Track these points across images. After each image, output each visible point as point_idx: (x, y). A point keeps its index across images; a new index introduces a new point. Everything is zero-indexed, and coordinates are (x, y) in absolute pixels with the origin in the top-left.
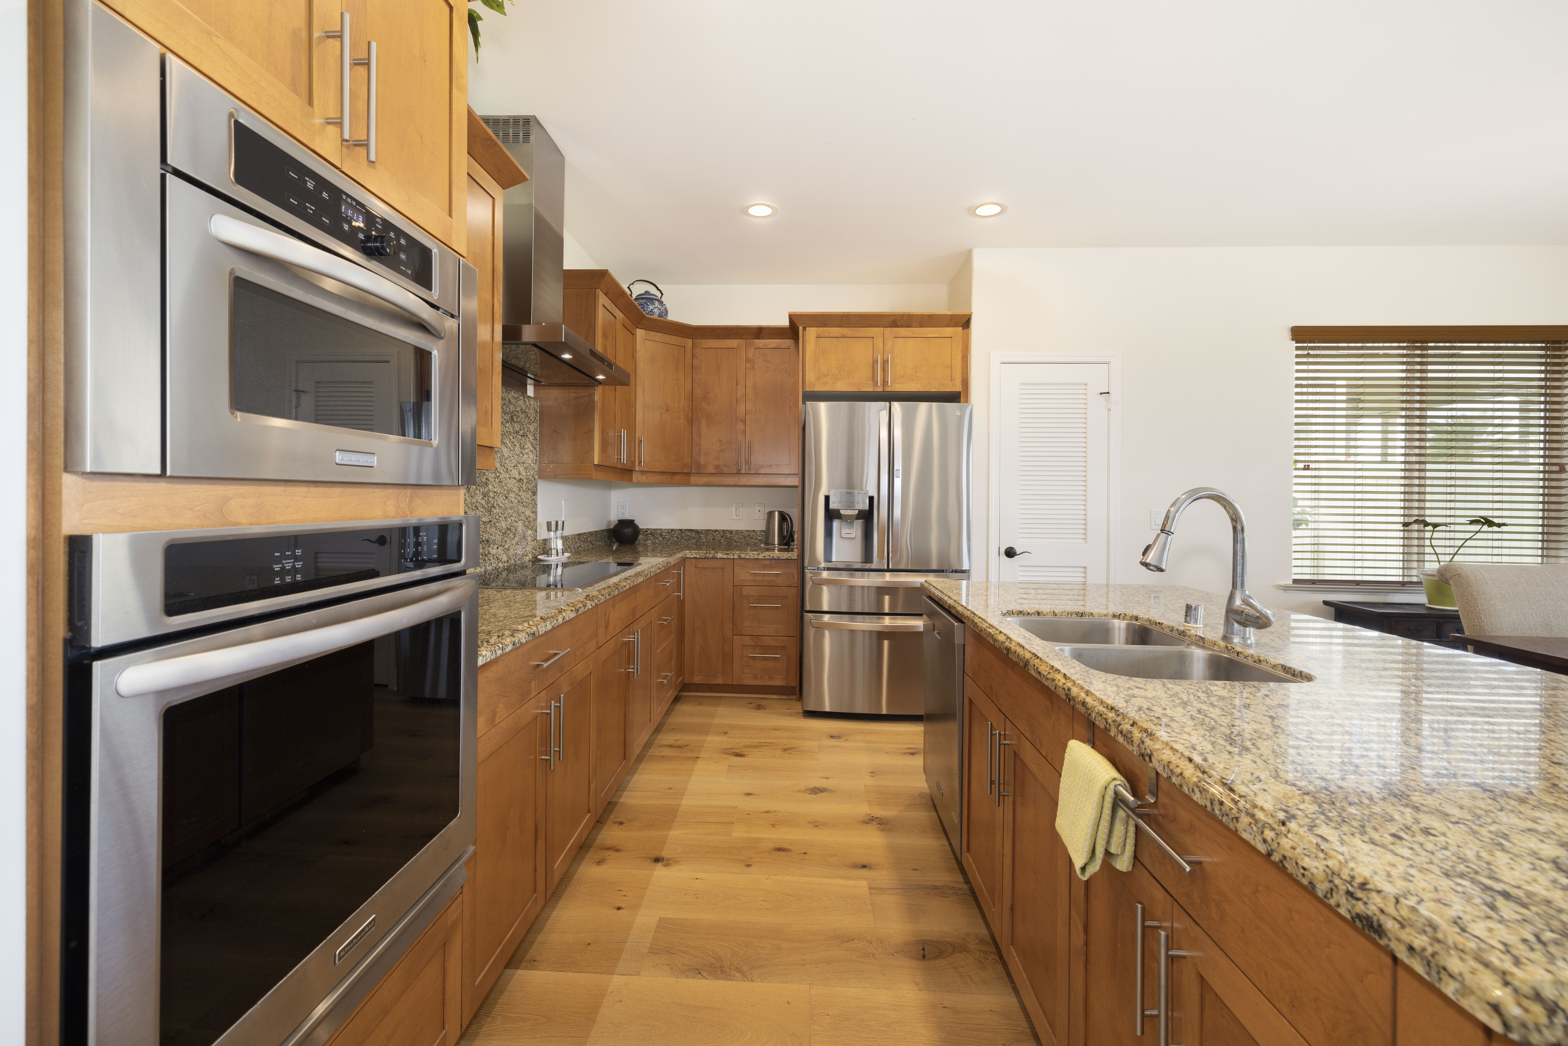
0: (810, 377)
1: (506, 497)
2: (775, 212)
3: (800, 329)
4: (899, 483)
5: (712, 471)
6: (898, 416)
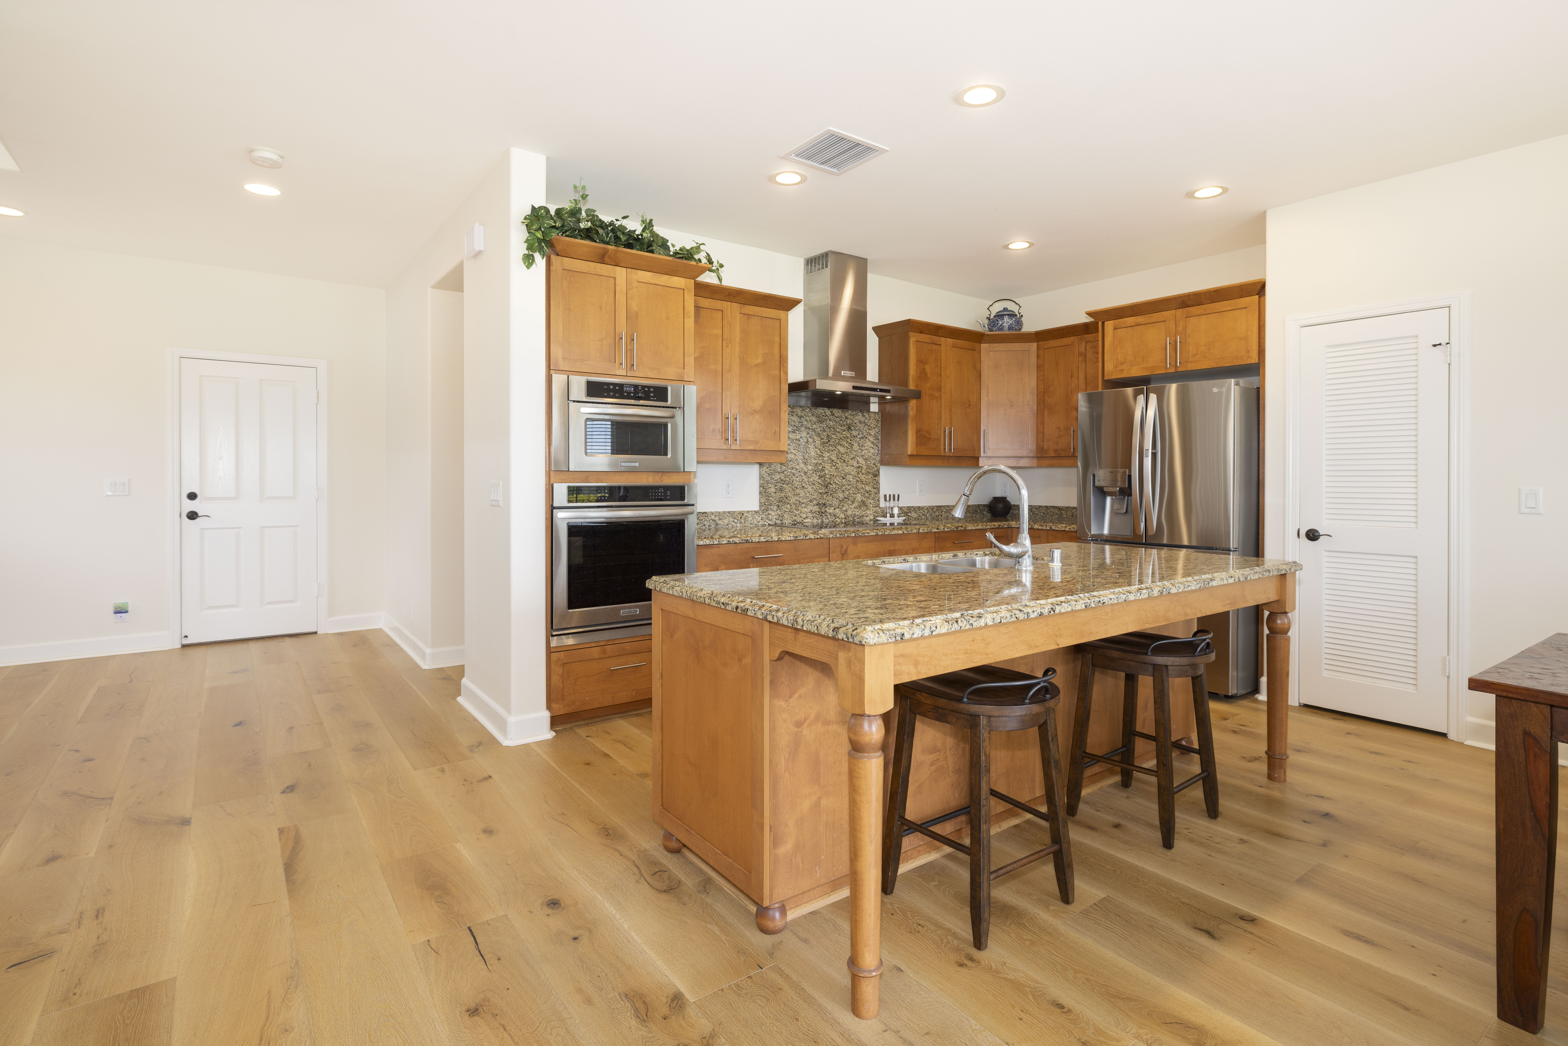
0: (1109, 367)
1: (843, 478)
2: (1031, 245)
3: (1100, 323)
4: (1148, 462)
5: (1052, 454)
6: (1153, 398)
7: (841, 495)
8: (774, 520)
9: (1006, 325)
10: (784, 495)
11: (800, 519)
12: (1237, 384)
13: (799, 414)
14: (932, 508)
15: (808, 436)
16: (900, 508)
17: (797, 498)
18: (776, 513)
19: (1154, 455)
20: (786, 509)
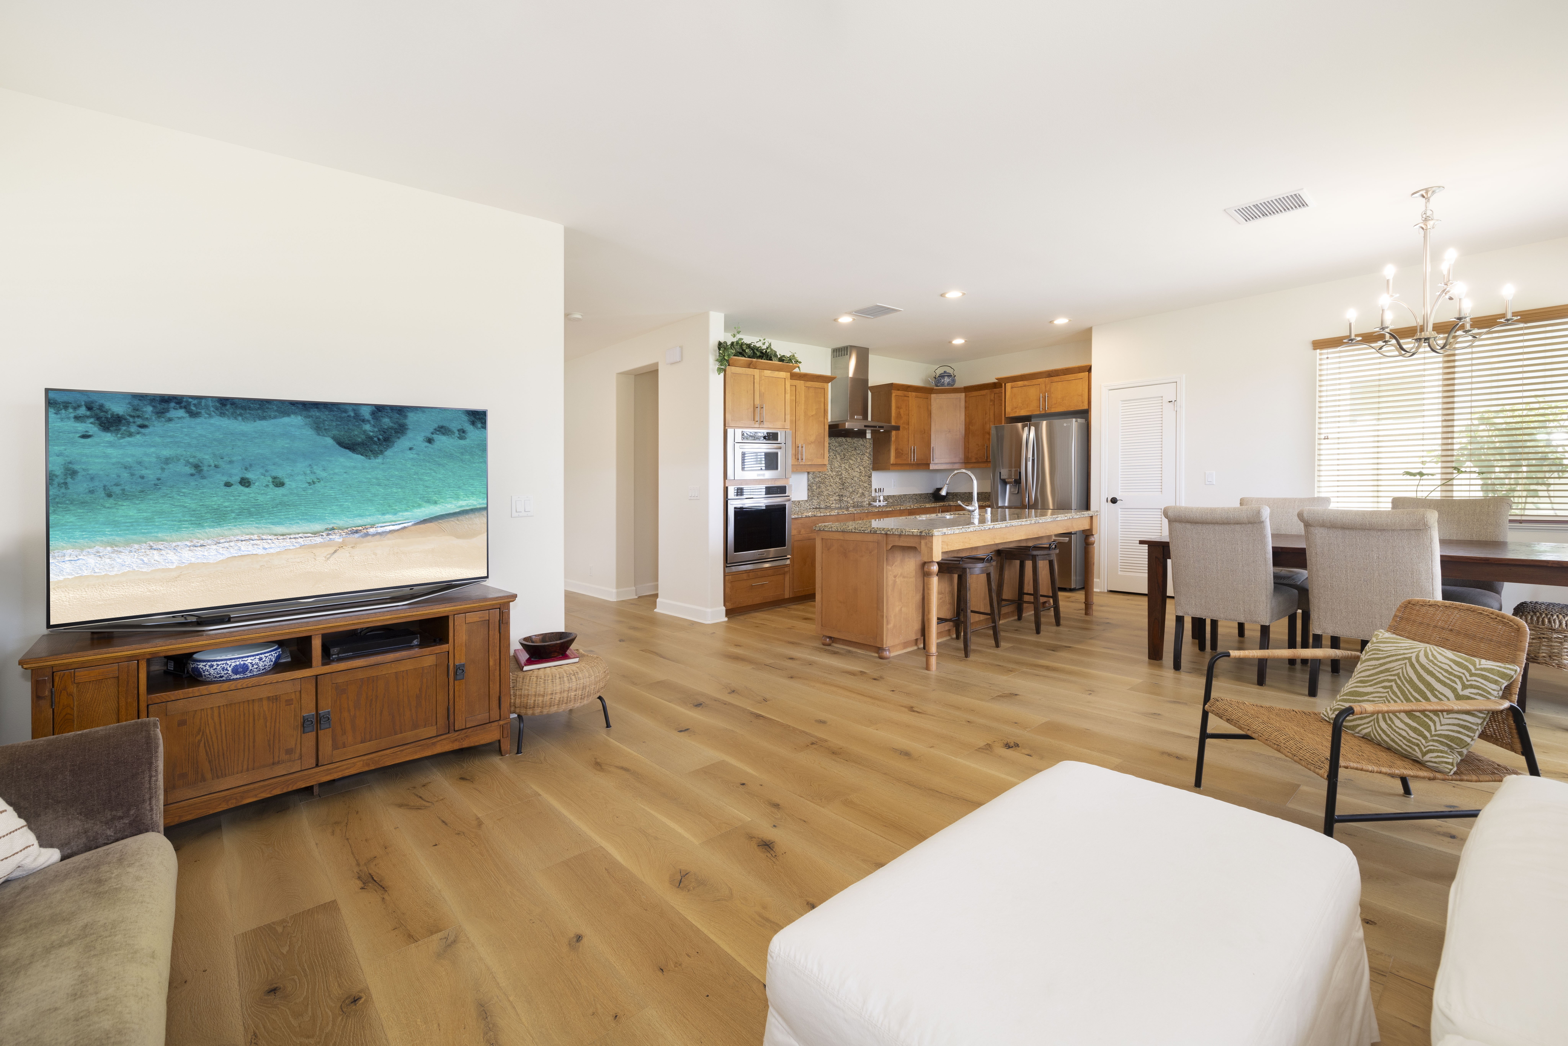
0: (1008, 409)
1: (852, 479)
3: (1003, 384)
4: (1030, 464)
5: (974, 460)
6: (1033, 428)
7: (851, 490)
8: (816, 505)
9: (946, 382)
10: (820, 490)
11: (830, 504)
12: (1076, 421)
13: (833, 442)
14: (900, 496)
15: (834, 455)
16: (884, 496)
17: (828, 492)
19: (1033, 460)
20: (821, 499)
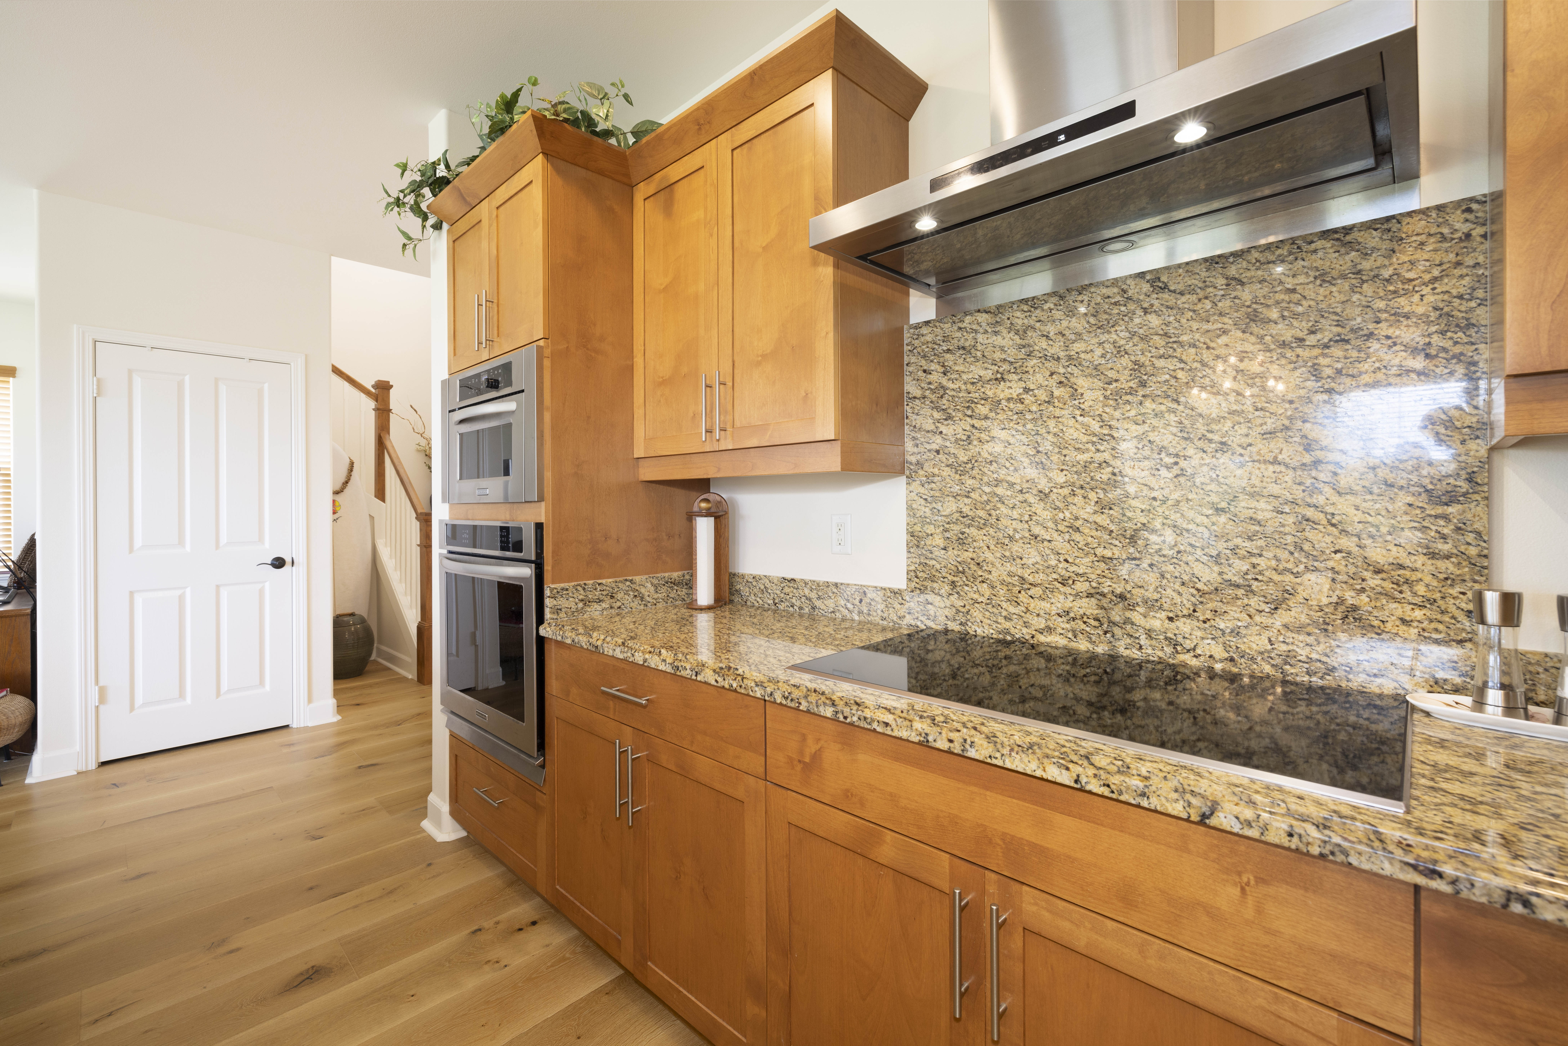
8: (942, 619)
10: (971, 555)
11: (1025, 630)
13: (1020, 322)
15: (1052, 382)
17: (1013, 569)
18: (948, 603)
20: (976, 596)
